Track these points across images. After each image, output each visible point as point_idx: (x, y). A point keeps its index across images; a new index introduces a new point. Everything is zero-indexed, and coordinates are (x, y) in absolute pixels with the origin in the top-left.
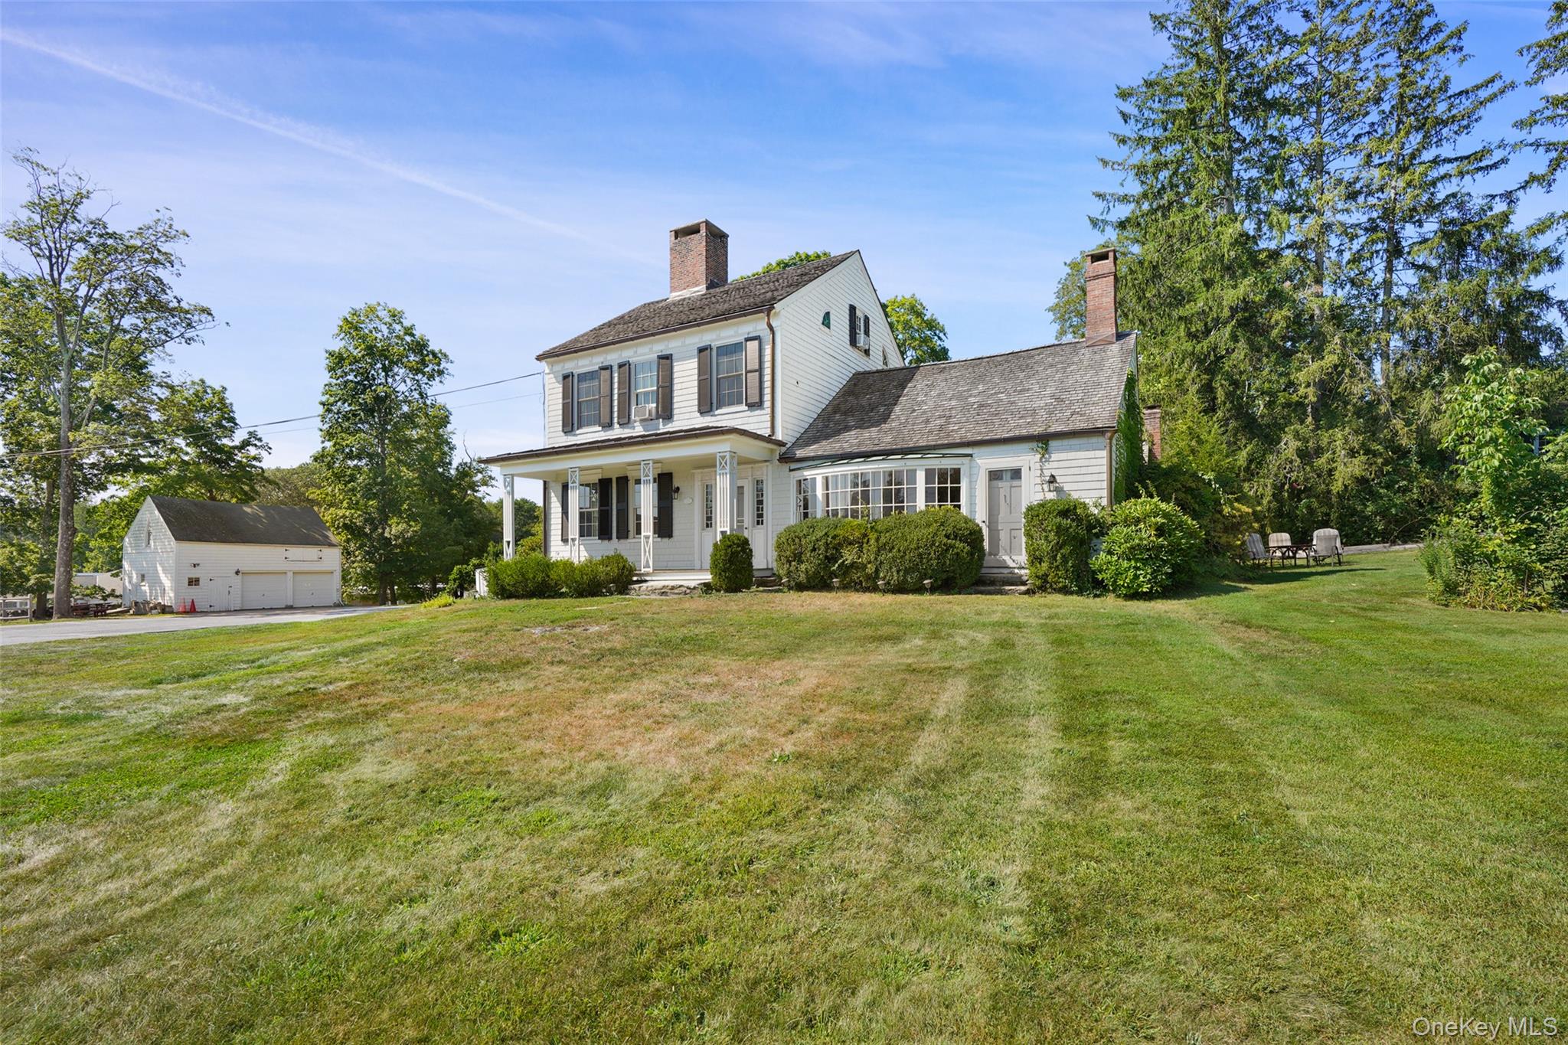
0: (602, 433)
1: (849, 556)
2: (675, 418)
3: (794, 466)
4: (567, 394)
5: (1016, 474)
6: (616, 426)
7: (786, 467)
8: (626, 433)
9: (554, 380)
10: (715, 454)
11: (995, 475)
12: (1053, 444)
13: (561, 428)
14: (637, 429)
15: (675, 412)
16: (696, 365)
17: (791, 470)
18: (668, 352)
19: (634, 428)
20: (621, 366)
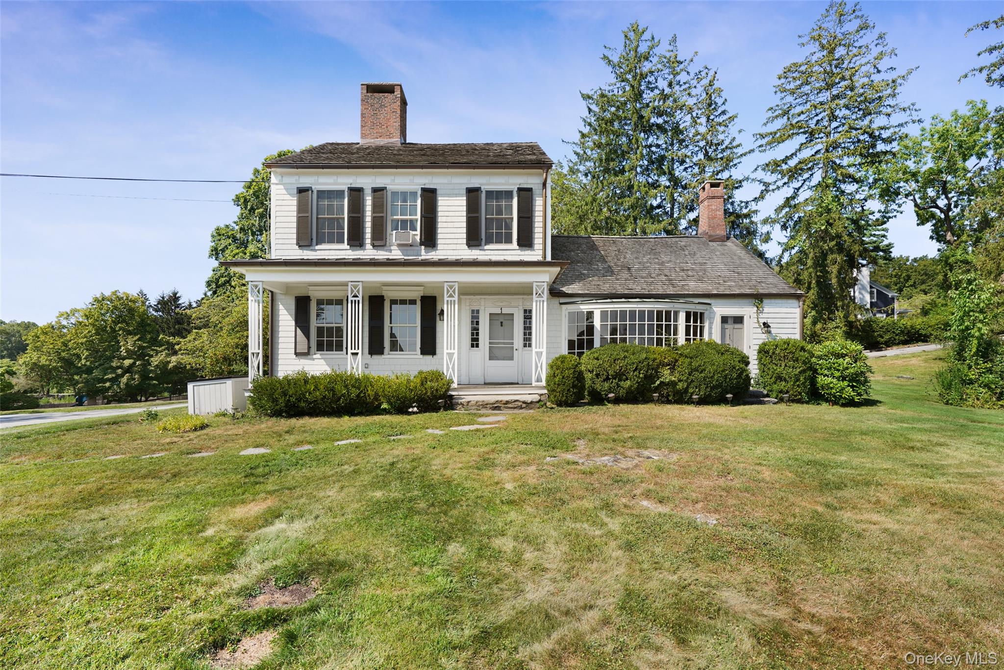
0: (350, 252)
1: (666, 375)
2: (439, 247)
3: (563, 300)
4: (302, 207)
5: (739, 320)
6: (368, 246)
7: (556, 301)
8: (381, 255)
9: (284, 192)
10: (532, 283)
11: (724, 320)
12: (765, 301)
13: (295, 241)
14: (394, 252)
15: (439, 241)
16: (464, 203)
17: (561, 304)
18: (432, 187)
19: (390, 251)
20: (375, 190)
